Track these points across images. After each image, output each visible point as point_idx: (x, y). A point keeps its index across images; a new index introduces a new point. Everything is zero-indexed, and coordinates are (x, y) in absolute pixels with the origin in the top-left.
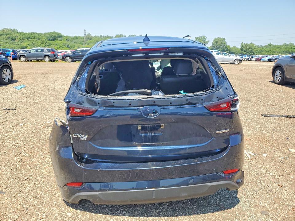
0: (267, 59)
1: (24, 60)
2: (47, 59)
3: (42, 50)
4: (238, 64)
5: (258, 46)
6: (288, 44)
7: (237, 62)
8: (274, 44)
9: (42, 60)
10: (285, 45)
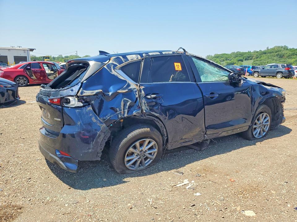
1: (257, 76)
2: (279, 76)
3: (277, 66)
9: (273, 76)
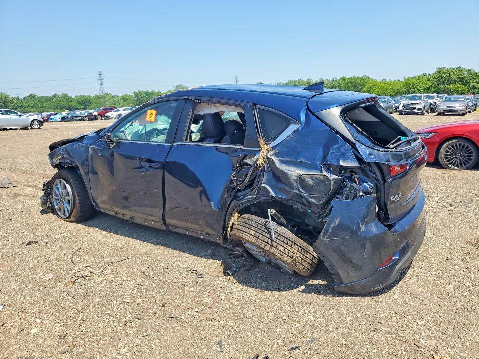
0: (58, 117)
4: (39, 128)
5: (14, 98)
6: (60, 94)
7: (36, 125)
8: (40, 95)
10: (56, 96)
